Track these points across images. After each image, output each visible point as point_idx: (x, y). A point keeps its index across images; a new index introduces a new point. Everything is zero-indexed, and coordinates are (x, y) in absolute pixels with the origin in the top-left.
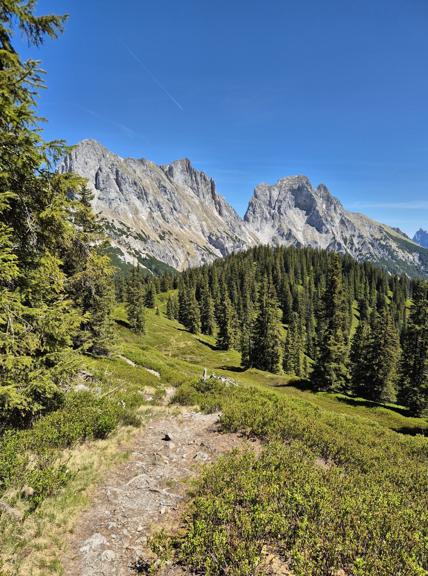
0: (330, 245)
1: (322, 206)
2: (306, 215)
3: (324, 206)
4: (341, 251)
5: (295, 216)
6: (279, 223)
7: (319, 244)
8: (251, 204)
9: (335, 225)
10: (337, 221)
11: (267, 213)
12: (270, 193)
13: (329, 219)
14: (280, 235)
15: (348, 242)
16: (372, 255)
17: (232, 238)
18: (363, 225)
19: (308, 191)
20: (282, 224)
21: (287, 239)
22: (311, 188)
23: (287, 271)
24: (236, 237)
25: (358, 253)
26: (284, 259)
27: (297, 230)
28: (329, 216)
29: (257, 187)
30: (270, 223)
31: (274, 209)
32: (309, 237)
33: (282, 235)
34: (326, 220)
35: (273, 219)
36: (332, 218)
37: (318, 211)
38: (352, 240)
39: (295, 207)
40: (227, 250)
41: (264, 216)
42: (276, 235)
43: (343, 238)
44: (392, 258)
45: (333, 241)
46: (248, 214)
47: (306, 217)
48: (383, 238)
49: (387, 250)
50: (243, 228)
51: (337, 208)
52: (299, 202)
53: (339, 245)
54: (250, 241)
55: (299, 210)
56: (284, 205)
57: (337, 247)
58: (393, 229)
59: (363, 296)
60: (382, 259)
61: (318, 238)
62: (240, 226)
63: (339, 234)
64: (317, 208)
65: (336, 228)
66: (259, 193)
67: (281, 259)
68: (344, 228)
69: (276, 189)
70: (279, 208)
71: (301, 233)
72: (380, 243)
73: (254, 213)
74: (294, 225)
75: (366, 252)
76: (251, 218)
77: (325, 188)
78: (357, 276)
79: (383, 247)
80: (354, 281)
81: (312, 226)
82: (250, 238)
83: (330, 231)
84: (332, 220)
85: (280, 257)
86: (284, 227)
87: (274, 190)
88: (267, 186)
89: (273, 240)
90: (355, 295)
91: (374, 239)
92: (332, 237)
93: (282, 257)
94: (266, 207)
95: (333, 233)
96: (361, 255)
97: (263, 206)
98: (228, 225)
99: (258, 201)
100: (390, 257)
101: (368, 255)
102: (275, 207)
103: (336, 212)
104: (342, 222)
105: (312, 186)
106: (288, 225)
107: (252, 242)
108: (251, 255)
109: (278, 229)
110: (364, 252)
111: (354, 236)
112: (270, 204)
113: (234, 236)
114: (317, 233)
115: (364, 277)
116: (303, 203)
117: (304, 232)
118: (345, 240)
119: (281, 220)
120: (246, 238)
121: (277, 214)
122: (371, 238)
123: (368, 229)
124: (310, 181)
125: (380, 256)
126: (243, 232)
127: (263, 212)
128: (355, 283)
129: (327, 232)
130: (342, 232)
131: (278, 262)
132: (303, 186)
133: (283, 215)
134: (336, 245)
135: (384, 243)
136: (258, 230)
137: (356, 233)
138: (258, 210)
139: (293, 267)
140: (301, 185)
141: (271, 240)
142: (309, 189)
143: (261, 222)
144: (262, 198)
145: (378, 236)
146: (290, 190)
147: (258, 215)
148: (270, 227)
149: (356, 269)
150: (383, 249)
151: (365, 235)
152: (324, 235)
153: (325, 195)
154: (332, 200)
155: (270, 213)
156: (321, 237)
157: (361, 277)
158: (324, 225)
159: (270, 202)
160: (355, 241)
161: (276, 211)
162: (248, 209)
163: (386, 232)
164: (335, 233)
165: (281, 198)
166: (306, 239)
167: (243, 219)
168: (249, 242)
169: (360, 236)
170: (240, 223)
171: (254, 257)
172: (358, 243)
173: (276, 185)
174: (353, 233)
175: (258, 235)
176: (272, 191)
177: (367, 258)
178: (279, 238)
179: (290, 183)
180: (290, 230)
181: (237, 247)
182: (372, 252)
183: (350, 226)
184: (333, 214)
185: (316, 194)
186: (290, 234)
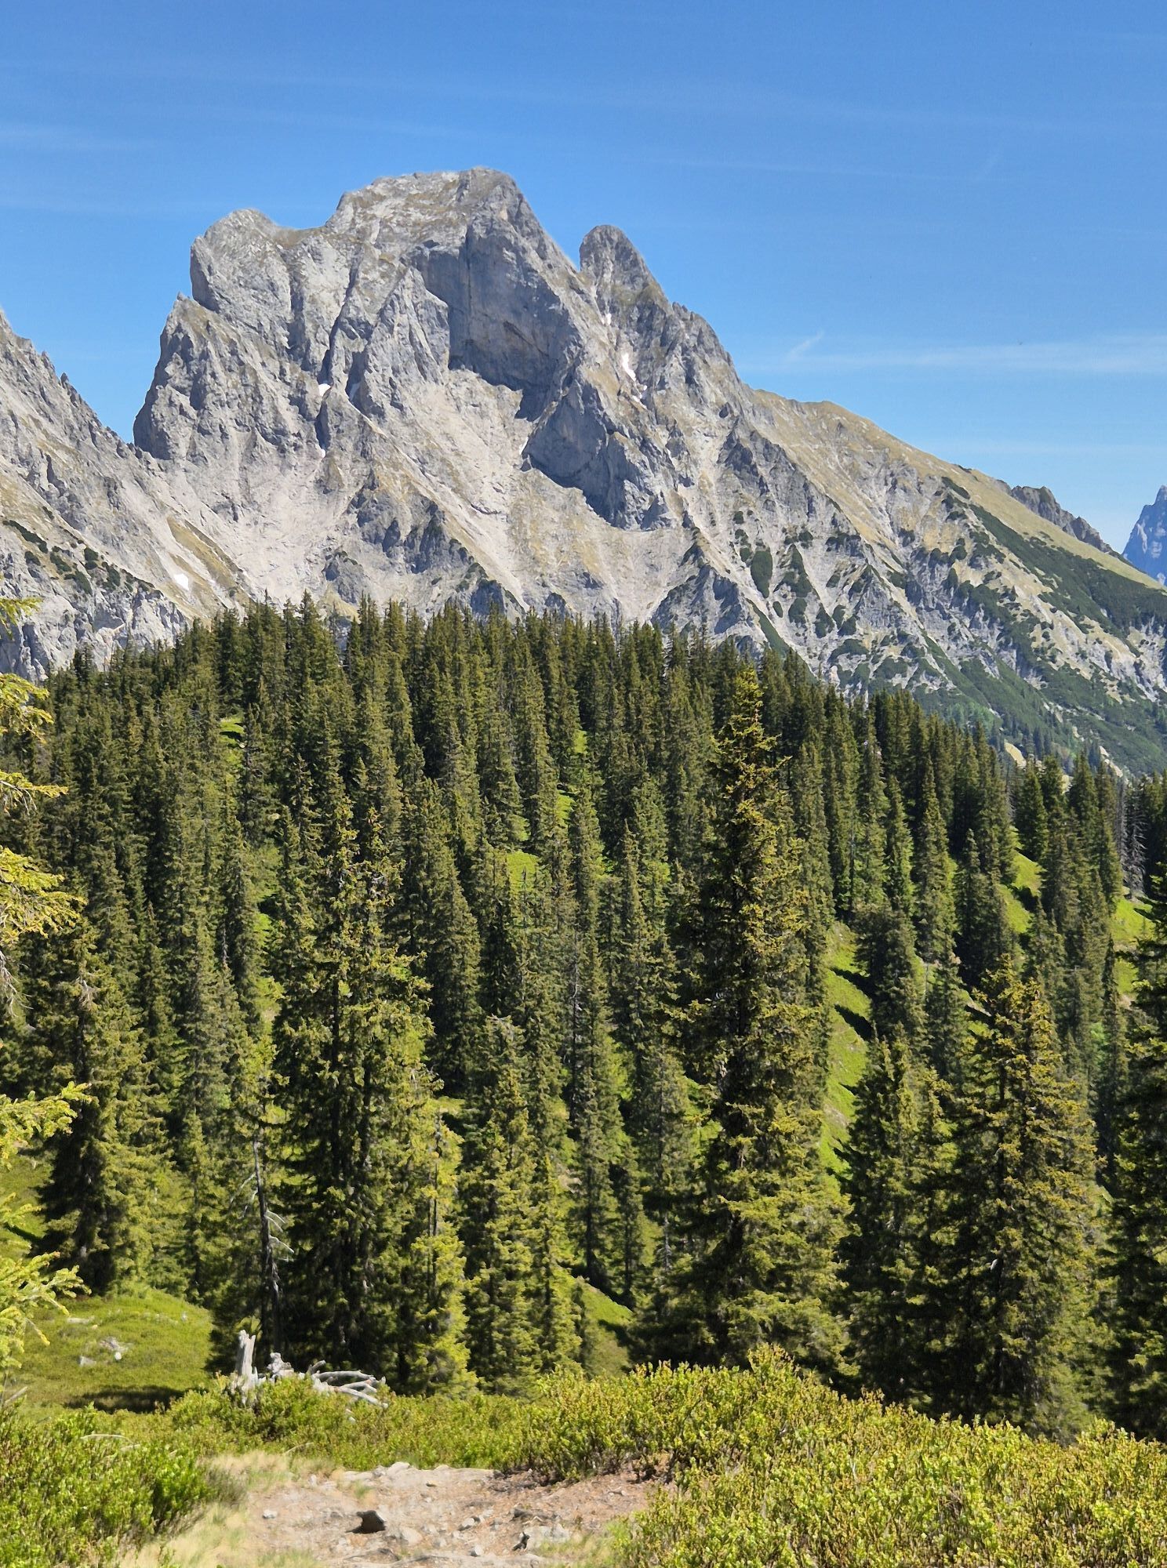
0: (674, 596)
1: (613, 359)
2: (526, 411)
3: (626, 361)
4: (741, 630)
5: (455, 423)
6: (362, 468)
7: (612, 590)
8: (174, 346)
9: (695, 474)
10: (707, 450)
11: (283, 404)
12: (296, 278)
13: (661, 438)
14: (373, 539)
15: (777, 574)
16: (911, 650)
17: (61, 566)
18: (853, 470)
19: (528, 271)
20: (382, 472)
21: (419, 565)
22: (542, 253)
23: (436, 765)
24: (90, 555)
25: (833, 638)
26: (413, 692)
27: (475, 510)
28: (660, 419)
29: (212, 238)
30: (307, 466)
31: (325, 376)
32: (549, 549)
33: (387, 540)
34: (645, 445)
35: (324, 440)
36: (674, 432)
37: (590, 393)
38: (797, 564)
39: (454, 364)
40: (31, 640)
41: (267, 419)
42: (350, 540)
43: (745, 555)
44: (1024, 663)
45: (691, 569)
46: (160, 410)
47: (526, 428)
48: (969, 546)
49: (990, 616)
50: (130, 494)
51: (702, 376)
52: (476, 332)
53: (727, 592)
54: (182, 580)
55: (481, 385)
56: (385, 353)
57: (714, 605)
58: (1019, 493)
59: (880, 894)
60: (971, 672)
61: (602, 552)
62: (110, 487)
63: (722, 527)
64: (587, 373)
65: (702, 490)
66: (221, 277)
67: (392, 696)
68: (751, 493)
69: (329, 251)
70: (358, 368)
71: (500, 526)
72: (951, 581)
73: (198, 402)
74: (453, 474)
75: (881, 632)
76: (181, 436)
77: (625, 254)
78: (841, 779)
79: (970, 600)
80: (828, 809)
81: (564, 481)
82: (180, 562)
83: (672, 514)
84: (677, 448)
85: (391, 683)
86: (395, 489)
87: (316, 255)
88: (273, 230)
89: (330, 573)
90: (837, 890)
91: (920, 554)
92: (684, 546)
93: (400, 679)
94: (274, 366)
95: (687, 523)
96: (851, 649)
97: (253, 359)
98: (31, 478)
99: (221, 328)
100: (1011, 657)
101: (893, 652)
102: (327, 362)
103: (696, 397)
104: (736, 457)
105: (549, 239)
106: (417, 475)
107: (197, 589)
108: (205, 671)
109: (358, 502)
110: (868, 633)
111: (806, 538)
112: (297, 347)
113: (79, 554)
114: (594, 526)
115: (879, 785)
116: (502, 344)
117: (515, 520)
118: (759, 565)
119: (375, 448)
120: (153, 562)
121: (348, 407)
122: (901, 551)
123: (881, 495)
124: (532, 206)
125: (954, 653)
126: (132, 525)
127: (257, 397)
128: (832, 821)
129: (652, 517)
130: (738, 518)
131: (376, 709)
132: (496, 241)
133: (380, 413)
134: (709, 595)
135: (975, 579)
136: (228, 508)
137: (820, 526)
138: (224, 383)
139: (472, 740)
140: (480, 231)
141: (317, 574)
142: (533, 259)
143: (250, 455)
144: (245, 302)
145: (937, 537)
146: (416, 261)
147: (223, 416)
148: (309, 491)
149: (831, 740)
150: (970, 612)
151: (867, 536)
152: (635, 537)
153: (629, 292)
154: (667, 322)
155: (298, 402)
156: (618, 550)
157: (865, 785)
158: (629, 472)
159: (296, 331)
160: (817, 566)
161: (340, 391)
162: (161, 378)
163: (979, 512)
164: (699, 522)
165: (363, 307)
166: (531, 562)
167: (128, 437)
168: (175, 589)
169: (842, 541)
170: (112, 466)
171: (225, 683)
172: (832, 583)
173: (329, 226)
174: (800, 519)
175: (234, 539)
176: (308, 268)
177: (889, 669)
178: (369, 558)
179: (415, 215)
180: (432, 508)
181: (103, 619)
182: (912, 630)
183: (783, 478)
184: (682, 409)
185: (573, 287)
186: (434, 531)
